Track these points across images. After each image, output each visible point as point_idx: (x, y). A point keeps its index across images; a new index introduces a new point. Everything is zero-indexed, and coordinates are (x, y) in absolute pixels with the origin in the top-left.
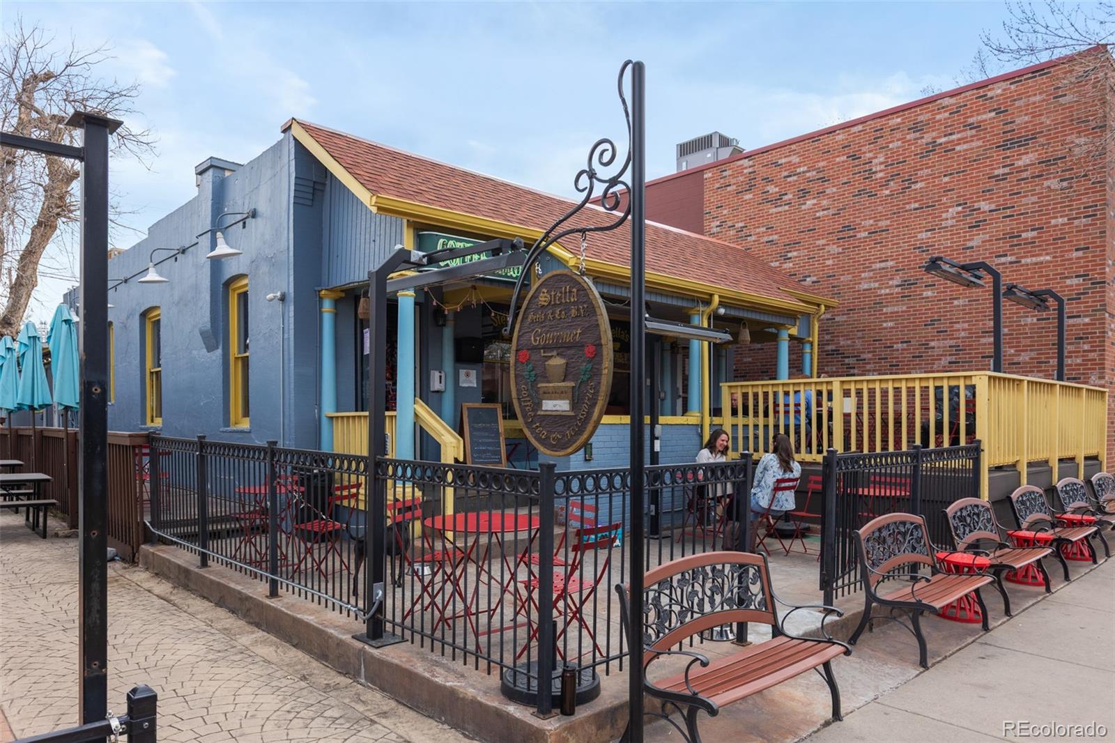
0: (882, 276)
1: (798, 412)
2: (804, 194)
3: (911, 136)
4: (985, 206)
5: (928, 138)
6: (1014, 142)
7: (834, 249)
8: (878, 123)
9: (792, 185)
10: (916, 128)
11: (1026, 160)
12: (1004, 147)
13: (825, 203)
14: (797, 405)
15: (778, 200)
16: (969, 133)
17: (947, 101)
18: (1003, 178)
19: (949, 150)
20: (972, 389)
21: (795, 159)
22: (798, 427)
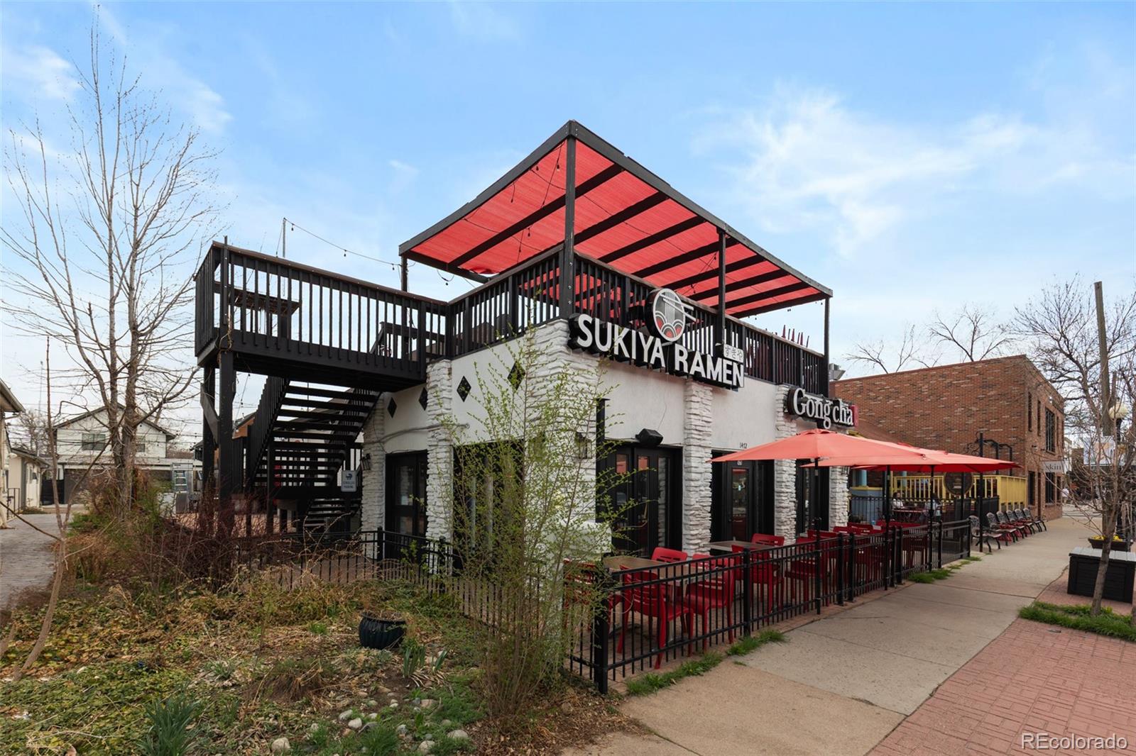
0: (927, 432)
1: (922, 487)
2: (889, 397)
3: (941, 379)
4: (974, 409)
5: (948, 381)
6: (986, 386)
7: (903, 421)
8: (925, 373)
9: (883, 393)
10: (942, 376)
11: (992, 393)
12: (983, 387)
13: (899, 402)
14: (922, 484)
15: (875, 399)
16: (967, 381)
17: (957, 368)
18: (983, 399)
19: (958, 386)
20: (995, 482)
21: (884, 383)
22: (922, 492)
